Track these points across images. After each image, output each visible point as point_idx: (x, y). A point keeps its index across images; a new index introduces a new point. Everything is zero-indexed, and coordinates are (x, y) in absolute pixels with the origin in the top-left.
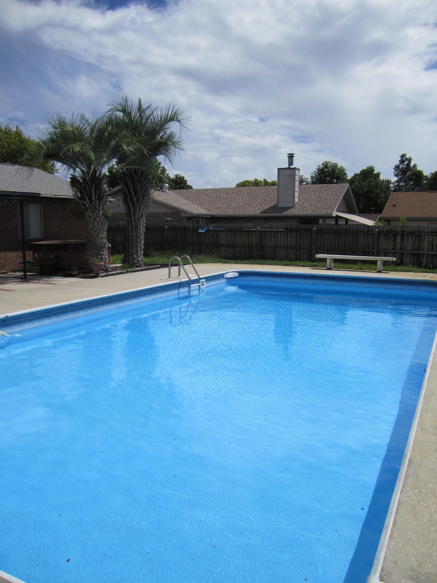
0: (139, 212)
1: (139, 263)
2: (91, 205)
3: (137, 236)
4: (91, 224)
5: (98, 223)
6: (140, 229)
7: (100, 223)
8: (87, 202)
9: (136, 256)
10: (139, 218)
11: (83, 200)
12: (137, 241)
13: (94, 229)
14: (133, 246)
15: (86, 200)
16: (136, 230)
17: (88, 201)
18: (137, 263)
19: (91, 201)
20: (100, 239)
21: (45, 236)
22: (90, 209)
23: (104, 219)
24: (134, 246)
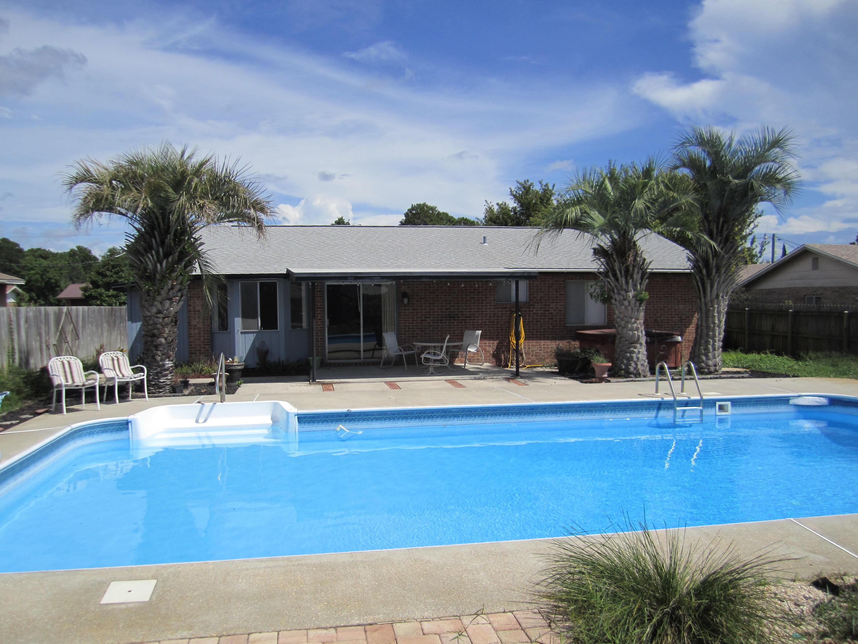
0: (711, 291)
1: (709, 369)
2: (617, 284)
3: (708, 327)
4: (618, 310)
5: (626, 308)
6: (714, 316)
7: (629, 308)
8: (611, 280)
9: (704, 358)
10: (712, 301)
11: (607, 278)
12: (708, 335)
13: (621, 316)
14: (700, 343)
15: (610, 278)
16: (707, 317)
17: (612, 278)
18: (704, 368)
19: (617, 280)
20: (630, 330)
21: (608, 323)
22: (617, 289)
23: (635, 303)
24: (703, 341)
